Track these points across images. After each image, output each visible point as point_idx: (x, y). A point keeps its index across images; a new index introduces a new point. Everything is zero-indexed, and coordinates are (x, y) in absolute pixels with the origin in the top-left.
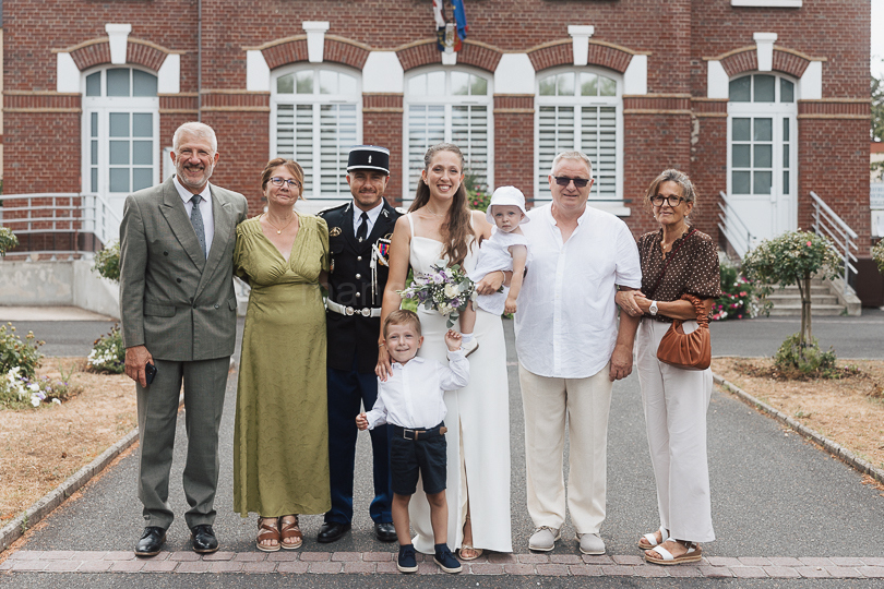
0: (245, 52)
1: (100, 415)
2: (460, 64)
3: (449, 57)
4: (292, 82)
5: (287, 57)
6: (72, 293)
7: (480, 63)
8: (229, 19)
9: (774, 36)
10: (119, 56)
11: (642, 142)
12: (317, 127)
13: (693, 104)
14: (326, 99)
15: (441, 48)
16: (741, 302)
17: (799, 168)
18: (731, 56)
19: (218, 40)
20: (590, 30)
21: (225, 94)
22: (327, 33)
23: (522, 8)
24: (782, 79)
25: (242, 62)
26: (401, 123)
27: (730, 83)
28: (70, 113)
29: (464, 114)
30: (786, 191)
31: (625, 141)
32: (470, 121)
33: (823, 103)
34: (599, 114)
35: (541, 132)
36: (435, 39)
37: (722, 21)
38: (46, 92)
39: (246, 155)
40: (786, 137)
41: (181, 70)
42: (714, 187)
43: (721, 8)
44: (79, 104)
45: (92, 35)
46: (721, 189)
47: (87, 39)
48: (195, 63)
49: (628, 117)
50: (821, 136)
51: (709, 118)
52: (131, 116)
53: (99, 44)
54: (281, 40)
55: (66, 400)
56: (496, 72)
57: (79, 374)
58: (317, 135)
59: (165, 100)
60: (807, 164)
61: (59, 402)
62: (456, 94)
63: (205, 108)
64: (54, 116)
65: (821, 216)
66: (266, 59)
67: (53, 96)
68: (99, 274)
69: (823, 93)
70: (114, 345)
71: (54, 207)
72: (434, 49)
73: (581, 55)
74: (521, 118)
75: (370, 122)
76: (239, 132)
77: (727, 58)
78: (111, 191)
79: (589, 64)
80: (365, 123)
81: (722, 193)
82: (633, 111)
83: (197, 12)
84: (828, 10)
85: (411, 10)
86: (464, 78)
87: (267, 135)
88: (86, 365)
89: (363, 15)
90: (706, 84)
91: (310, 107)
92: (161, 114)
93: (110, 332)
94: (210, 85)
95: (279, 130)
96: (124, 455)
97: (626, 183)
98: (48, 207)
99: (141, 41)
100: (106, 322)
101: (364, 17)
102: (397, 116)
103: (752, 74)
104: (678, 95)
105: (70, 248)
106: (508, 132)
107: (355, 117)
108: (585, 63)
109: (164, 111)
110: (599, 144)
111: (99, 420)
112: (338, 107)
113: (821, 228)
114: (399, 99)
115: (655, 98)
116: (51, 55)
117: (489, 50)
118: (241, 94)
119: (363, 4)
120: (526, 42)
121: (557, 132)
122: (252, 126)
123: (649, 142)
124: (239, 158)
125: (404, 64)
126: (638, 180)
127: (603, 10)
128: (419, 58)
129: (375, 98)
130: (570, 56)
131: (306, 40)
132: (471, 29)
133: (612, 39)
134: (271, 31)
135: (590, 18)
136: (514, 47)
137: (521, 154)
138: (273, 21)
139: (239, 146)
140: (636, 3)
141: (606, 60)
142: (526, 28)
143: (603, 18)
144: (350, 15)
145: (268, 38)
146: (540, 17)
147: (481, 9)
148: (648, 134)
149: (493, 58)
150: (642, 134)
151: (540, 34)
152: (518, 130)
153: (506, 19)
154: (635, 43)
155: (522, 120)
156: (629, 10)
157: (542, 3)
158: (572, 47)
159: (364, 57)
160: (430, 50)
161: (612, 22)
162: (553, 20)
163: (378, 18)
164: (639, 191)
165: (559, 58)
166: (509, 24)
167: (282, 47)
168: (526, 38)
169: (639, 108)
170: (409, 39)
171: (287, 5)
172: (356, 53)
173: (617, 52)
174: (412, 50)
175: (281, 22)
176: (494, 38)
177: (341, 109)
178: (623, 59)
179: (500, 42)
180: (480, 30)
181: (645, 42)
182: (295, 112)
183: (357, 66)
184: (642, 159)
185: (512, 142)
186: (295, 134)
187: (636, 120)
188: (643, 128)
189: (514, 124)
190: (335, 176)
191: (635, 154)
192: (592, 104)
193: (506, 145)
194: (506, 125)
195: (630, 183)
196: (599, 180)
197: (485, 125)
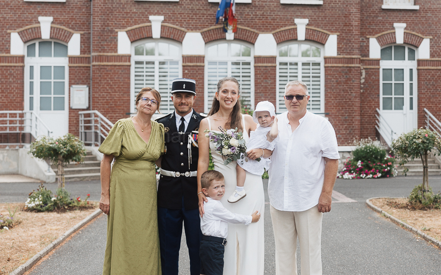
0: (117, 32)
1: (31, 236)
2: (236, 39)
3: (230, 35)
4: (143, 50)
5: (141, 35)
6: (18, 167)
7: (247, 39)
8: (108, 14)
9: (404, 25)
10: (46, 35)
11: (335, 82)
12: (157, 74)
13: (361, 61)
14: (162, 59)
15: (225, 31)
16: (389, 168)
17: (418, 96)
18: (382, 35)
19: (102, 26)
20: (306, 21)
21: (105, 56)
22: (163, 22)
23: (270, 9)
24: (409, 48)
25: (115, 38)
26: (203, 71)
27: (381, 50)
28: (18, 66)
29: (238, 66)
30: (411, 108)
31: (326, 81)
32: (241, 71)
33: (430, 61)
34: (311, 67)
35: (280, 76)
36: (222, 26)
37: (377, 17)
38: (4, 55)
39: (117, 89)
40: (411, 79)
41: (81, 42)
42: (373, 106)
43: (376, 10)
44: (23, 61)
45: (31, 22)
46: (377, 107)
47: (28, 25)
48: (89, 39)
49: (327, 69)
50: (429, 79)
51: (371, 69)
52: (53, 68)
53: (35, 28)
54: (137, 26)
55: (12, 227)
56: (256, 44)
57: (20, 212)
58: (157, 78)
59: (72, 59)
60: (423, 94)
61: (7, 228)
62: (234, 56)
63: (94, 63)
64: (9, 68)
65: (430, 122)
66: (129, 36)
67: (8, 57)
68: (33, 156)
69: (430, 55)
70: (40, 196)
71: (8, 118)
72: (222, 31)
73: (301, 35)
74: (269, 69)
75: (186, 71)
76: (113, 77)
77: (380, 36)
78: (41, 109)
79: (306, 40)
80: (183, 71)
81: (377, 109)
82: (330, 65)
83: (90, 10)
84: (433, 11)
85: (209, 10)
86: (238, 47)
87: (129, 78)
88: (24, 207)
89: (183, 12)
90: (369, 51)
91: (153, 63)
92: (70, 67)
93: (39, 188)
94: (97, 51)
95: (136, 76)
96: (44, 259)
97: (325, 104)
98: (5, 119)
99: (59, 26)
100: (37, 183)
101: (183, 14)
102: (201, 68)
103: (393, 45)
104: (354, 57)
105: (17, 142)
106: (262, 76)
107: (178, 68)
108: (304, 39)
109: (71, 65)
110: (311, 83)
111: (30, 238)
112: (169, 63)
113: (430, 128)
114: (202, 58)
115: (341, 58)
116: (7, 34)
117: (251, 32)
118: (115, 56)
119: (183, 7)
120: (272, 27)
121: (288, 76)
122: (121, 73)
123: (338, 82)
124: (113, 91)
125: (205, 39)
126: (333, 102)
127: (314, 10)
128: (213, 36)
129: (189, 58)
130: (295, 35)
131: (151, 26)
132: (242, 20)
133: (318, 26)
134: (131, 21)
135: (306, 15)
136: (265, 30)
137: (269, 88)
138: (133, 16)
139: (113, 84)
140: (331, 6)
141: (315, 37)
142: (272, 20)
143: (313, 15)
144: (176, 12)
145: (129, 25)
146: (279, 14)
147: (247, 10)
148: (338, 77)
149: (254, 36)
150: (334, 77)
151: (279, 23)
152: (268, 75)
153: (261, 15)
154: (331, 28)
155: (269, 70)
156: (327, 11)
157: (280, 7)
158: (296, 30)
159: (183, 35)
160: (219, 32)
161: (318, 17)
162: (287, 16)
163: (191, 14)
164: (333, 109)
165: (290, 36)
166: (263, 18)
167: (138, 29)
168: (272, 26)
169: (333, 63)
170: (208, 25)
171: (140, 7)
172: (179, 33)
173: (321, 33)
174: (210, 32)
175: (137, 16)
176: (254, 25)
177: (170, 64)
178: (324, 37)
179: (258, 27)
180: (247, 21)
181: (336, 28)
182: (145, 66)
183: (179, 40)
184: (334, 91)
185: (264, 82)
186: (145, 78)
187: (331, 70)
188: (335, 74)
189: (265, 72)
190: (167, 101)
191: (330, 88)
192: (307, 61)
193: (261, 83)
194: (261, 73)
195: (328, 104)
196: (311, 103)
197: (250, 73)
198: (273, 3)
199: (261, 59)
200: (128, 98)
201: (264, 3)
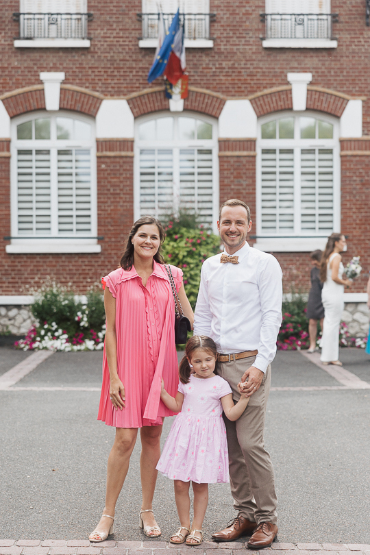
2: (187, 110)
3: (176, 103)
4: (31, 129)
5: (26, 106)
7: (207, 109)
11: (358, 182)
12: (54, 171)
14: (63, 145)
15: (169, 96)
20: (308, 77)
22: (63, 82)
23: (245, 57)
26: (132, 166)
29: (190, 157)
31: (342, 181)
32: (196, 164)
34: (317, 156)
35: (263, 173)
36: (162, 88)
49: (344, 159)
54: (20, 90)
56: (221, 118)
58: (54, 178)
66: (6, 108)
72: (162, 97)
73: (299, 101)
74: (244, 160)
75: (103, 166)
79: (307, 109)
80: (98, 166)
82: (349, 153)
85: (141, 61)
86: (191, 123)
87: (8, 179)
89: (96, 65)
91: (48, 152)
95: (19, 174)
97: (342, 220)
101: (97, 68)
102: (128, 160)
106: (232, 173)
107: (89, 161)
108: (304, 108)
112: (74, 152)
114: (129, 144)
115: (369, 140)
117: (213, 97)
119: (96, 56)
120: (249, 89)
121: (278, 173)
123: (364, 182)
125: (135, 111)
126: (354, 217)
127: (321, 58)
128: (149, 106)
129: (108, 143)
130: (289, 102)
131: (43, 90)
132: (196, 78)
133: (328, 85)
134: (11, 82)
135: (308, 66)
136: (237, 94)
137: (245, 194)
138: (13, 73)
140: (351, 51)
141: (324, 105)
142: (248, 76)
143: (320, 66)
144: (84, 66)
145: (7, 89)
146: (261, 66)
147: (205, 59)
148: (363, 174)
149: (217, 105)
150: (358, 174)
151: (261, 82)
152: (241, 172)
153: (229, 68)
154: (351, 89)
155: (244, 162)
156: (345, 58)
157: (263, 53)
158: (291, 93)
159: (98, 105)
160: (159, 98)
161: (329, 69)
162: (274, 68)
163: (110, 68)
164: (355, 228)
165: (279, 103)
166: (233, 72)
167: (22, 96)
168: (248, 86)
169: (355, 149)
170: (138, 87)
171: (25, 58)
172: (90, 102)
173: (333, 97)
174: (142, 98)
175: (20, 73)
176: (218, 86)
177: (76, 154)
178: (339, 104)
179: (224, 89)
180: (205, 78)
181: (360, 87)
182: (34, 157)
183: (90, 113)
184: (357, 198)
185: (236, 183)
186: (34, 178)
187: (352, 161)
188: (359, 169)
189: (238, 166)
190: (72, 216)
191: (351, 193)
192: (311, 146)
193: (230, 185)
194: (229, 167)
195: (346, 220)
196: (317, 218)
197: (211, 167)
198: (250, 47)
199: (230, 143)
200: (7, 212)
201: (235, 48)
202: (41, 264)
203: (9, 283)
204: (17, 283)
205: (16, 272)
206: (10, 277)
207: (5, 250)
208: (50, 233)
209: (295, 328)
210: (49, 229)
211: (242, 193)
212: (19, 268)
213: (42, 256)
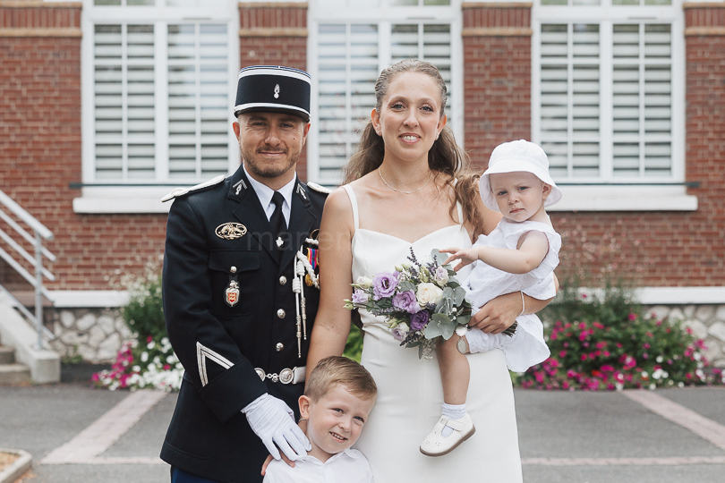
11: (718, 84)
12: (161, 63)
14: (175, 16)
26: (304, 54)
29: (409, 38)
31: (689, 82)
32: (421, 50)
34: (642, 37)
35: (544, 68)
39: (42, 111)
49: (693, 42)
58: (161, 75)
62: (400, 5)
74: (510, 44)
75: (252, 54)
76: (29, 72)
80: (242, 55)
82: (702, 30)
87: (77, 77)
91: (150, 29)
95: (98, 69)
97: (690, 155)
102: (297, 42)
106: (487, 68)
107: (225, 45)
110: (642, 88)
112: (197, 29)
114: (300, 13)
118: (34, 8)
121: (570, 68)
122: (52, 62)
124: (30, 116)
126: (711, 148)
129: (260, 13)
137: (510, 106)
139: (30, 96)
150: (717, 69)
152: (505, 65)
155: (510, 47)
164: (712, 168)
169: (712, 24)
177: (202, 32)
182: (124, 37)
184: (717, 113)
185: (495, 85)
186: (124, 75)
187: (707, 46)
188: (719, 60)
189: (498, 54)
190: (193, 146)
191: (704, 104)
192: (631, 18)
193: (483, 89)
194: (483, 56)
195: (696, 154)
196: (642, 150)
197: (448, 57)
199: (485, 11)
200: (75, 138)
202: (138, 232)
203: (79, 267)
204: (94, 267)
205: (92, 248)
206: (80, 256)
207: (71, 207)
208: (154, 177)
209: (611, 349)
210: (153, 169)
211: (506, 104)
212: (97, 240)
213: (139, 218)
